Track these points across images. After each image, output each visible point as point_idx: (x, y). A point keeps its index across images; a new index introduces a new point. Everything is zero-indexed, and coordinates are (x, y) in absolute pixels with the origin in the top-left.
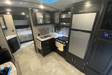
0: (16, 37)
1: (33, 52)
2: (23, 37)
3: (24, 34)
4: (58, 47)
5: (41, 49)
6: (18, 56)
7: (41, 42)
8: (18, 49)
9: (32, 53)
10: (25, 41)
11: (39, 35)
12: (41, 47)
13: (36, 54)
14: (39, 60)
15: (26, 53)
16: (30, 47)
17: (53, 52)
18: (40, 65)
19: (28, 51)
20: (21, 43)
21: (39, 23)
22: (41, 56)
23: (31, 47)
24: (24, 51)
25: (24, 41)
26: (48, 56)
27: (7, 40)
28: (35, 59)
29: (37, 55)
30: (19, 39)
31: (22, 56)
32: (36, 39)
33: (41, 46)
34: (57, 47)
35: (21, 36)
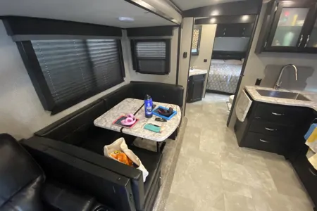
0: (204, 75)
1: (221, 121)
2: (218, 79)
3: (223, 74)
4: (311, 148)
5: (243, 120)
6: (191, 111)
7: (251, 102)
8: (197, 101)
9: (218, 120)
10: (219, 90)
11: (258, 83)
12: (245, 115)
13: (225, 129)
14: (223, 144)
15: (208, 114)
16: (220, 108)
17: (282, 157)
18: (220, 154)
19: (214, 113)
20: (209, 91)
21: (278, 45)
22: (235, 139)
23: (223, 108)
24: (204, 108)
25: (215, 89)
26: (254, 154)
27: (190, 75)
28: (215, 135)
29: (227, 131)
30: (209, 81)
31: (198, 115)
32: (242, 92)
33: (247, 112)
34: (307, 148)
35: (214, 76)
